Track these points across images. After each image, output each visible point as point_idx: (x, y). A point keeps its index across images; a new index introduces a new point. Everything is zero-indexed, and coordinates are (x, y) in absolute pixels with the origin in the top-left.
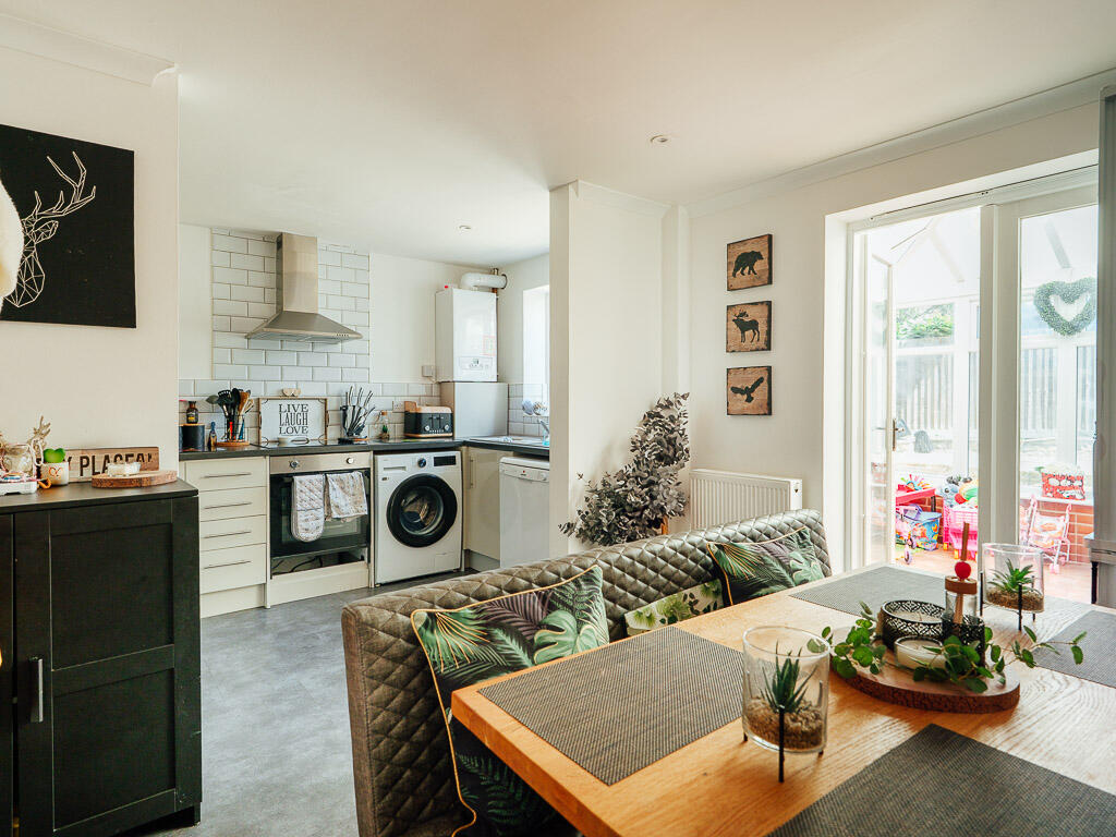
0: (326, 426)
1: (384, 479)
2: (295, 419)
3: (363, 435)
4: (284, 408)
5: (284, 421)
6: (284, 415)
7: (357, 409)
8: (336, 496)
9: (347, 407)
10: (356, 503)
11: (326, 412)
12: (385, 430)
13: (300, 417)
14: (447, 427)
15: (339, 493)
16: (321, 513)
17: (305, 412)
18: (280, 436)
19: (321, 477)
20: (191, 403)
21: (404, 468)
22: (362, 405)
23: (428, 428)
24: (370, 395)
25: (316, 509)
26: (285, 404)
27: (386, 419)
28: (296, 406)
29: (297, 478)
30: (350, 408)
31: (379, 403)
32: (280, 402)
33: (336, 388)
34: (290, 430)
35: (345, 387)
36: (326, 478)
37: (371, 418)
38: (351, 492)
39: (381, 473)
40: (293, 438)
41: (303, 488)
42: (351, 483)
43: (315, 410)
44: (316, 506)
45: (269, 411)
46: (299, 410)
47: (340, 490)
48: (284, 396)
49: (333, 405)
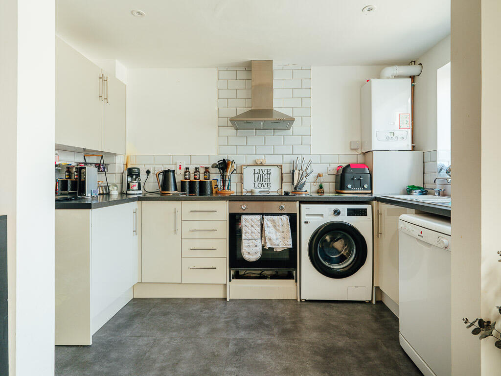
0: (282, 183)
1: (306, 222)
2: (262, 178)
3: (304, 189)
4: (257, 171)
5: (256, 179)
6: (256, 176)
7: (301, 172)
8: (270, 231)
9: (293, 171)
10: (284, 238)
11: (282, 174)
12: (321, 187)
13: (266, 177)
14: (366, 186)
15: (272, 230)
16: (259, 243)
17: (269, 174)
18: (253, 189)
19: (259, 217)
20: (206, 168)
21: (322, 215)
22: (304, 169)
23: (349, 186)
24: (310, 163)
25: (255, 240)
26: (257, 168)
27: (322, 179)
28: (263, 170)
29: (243, 217)
30: (296, 172)
31: (317, 169)
32: (254, 168)
33: (289, 159)
34: (260, 185)
35: (294, 158)
36: (263, 219)
37: (311, 178)
38: (281, 229)
39: (304, 218)
40: (260, 190)
41: (247, 224)
42: (280, 223)
43: (275, 173)
44: (256, 237)
45: (248, 174)
46: (265, 173)
47: (273, 228)
48: (256, 165)
49: (286, 169)
